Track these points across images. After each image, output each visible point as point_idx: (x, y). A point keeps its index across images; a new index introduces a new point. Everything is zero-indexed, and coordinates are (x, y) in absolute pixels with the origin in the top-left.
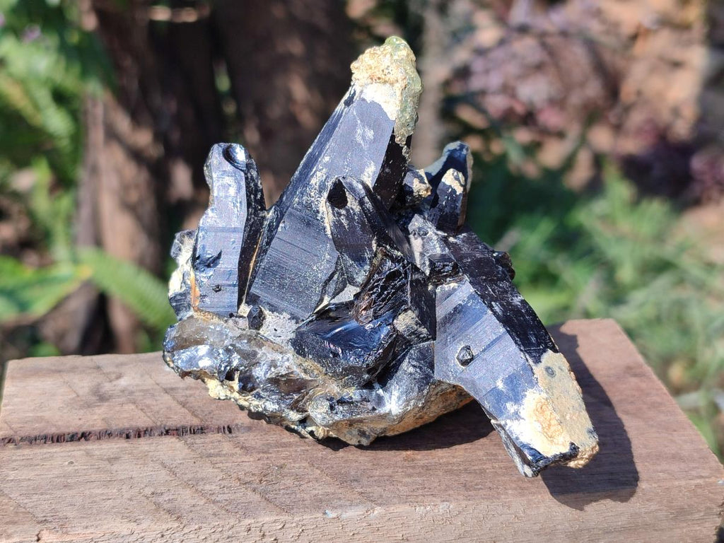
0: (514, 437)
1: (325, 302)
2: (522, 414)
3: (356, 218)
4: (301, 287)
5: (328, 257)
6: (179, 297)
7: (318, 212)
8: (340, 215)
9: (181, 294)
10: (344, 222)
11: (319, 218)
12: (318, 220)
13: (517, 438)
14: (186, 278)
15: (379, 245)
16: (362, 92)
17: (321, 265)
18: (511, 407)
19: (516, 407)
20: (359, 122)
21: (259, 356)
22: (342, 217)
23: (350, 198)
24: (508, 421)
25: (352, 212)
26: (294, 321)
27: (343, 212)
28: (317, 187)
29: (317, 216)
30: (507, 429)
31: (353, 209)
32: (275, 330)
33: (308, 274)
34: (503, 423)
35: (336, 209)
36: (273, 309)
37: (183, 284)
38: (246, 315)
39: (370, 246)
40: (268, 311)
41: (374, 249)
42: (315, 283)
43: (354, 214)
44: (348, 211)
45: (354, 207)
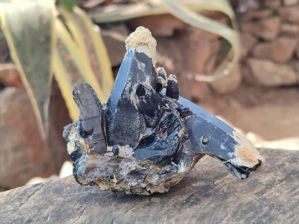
0: (235, 165)
1: (141, 137)
2: (236, 155)
3: (150, 98)
4: (131, 132)
5: (139, 118)
6: (74, 153)
7: (130, 101)
8: (142, 98)
9: (75, 152)
10: (144, 101)
11: (131, 103)
12: (131, 104)
13: (237, 165)
14: (76, 144)
15: (161, 107)
16: (136, 50)
17: (137, 121)
18: (230, 154)
19: (232, 153)
20: (138, 61)
21: (120, 166)
22: (143, 99)
23: (146, 90)
24: (231, 160)
25: (148, 96)
26: (131, 148)
27: (144, 97)
28: (128, 90)
29: (130, 102)
30: (232, 163)
31: (148, 95)
32: (126, 153)
33: (132, 127)
34: (229, 161)
35: (140, 97)
36: (122, 145)
37: (76, 147)
38: (111, 151)
39: (157, 108)
40: (120, 146)
41: (159, 109)
42: (136, 129)
43: (149, 96)
44: (146, 96)
45: (149, 94)
